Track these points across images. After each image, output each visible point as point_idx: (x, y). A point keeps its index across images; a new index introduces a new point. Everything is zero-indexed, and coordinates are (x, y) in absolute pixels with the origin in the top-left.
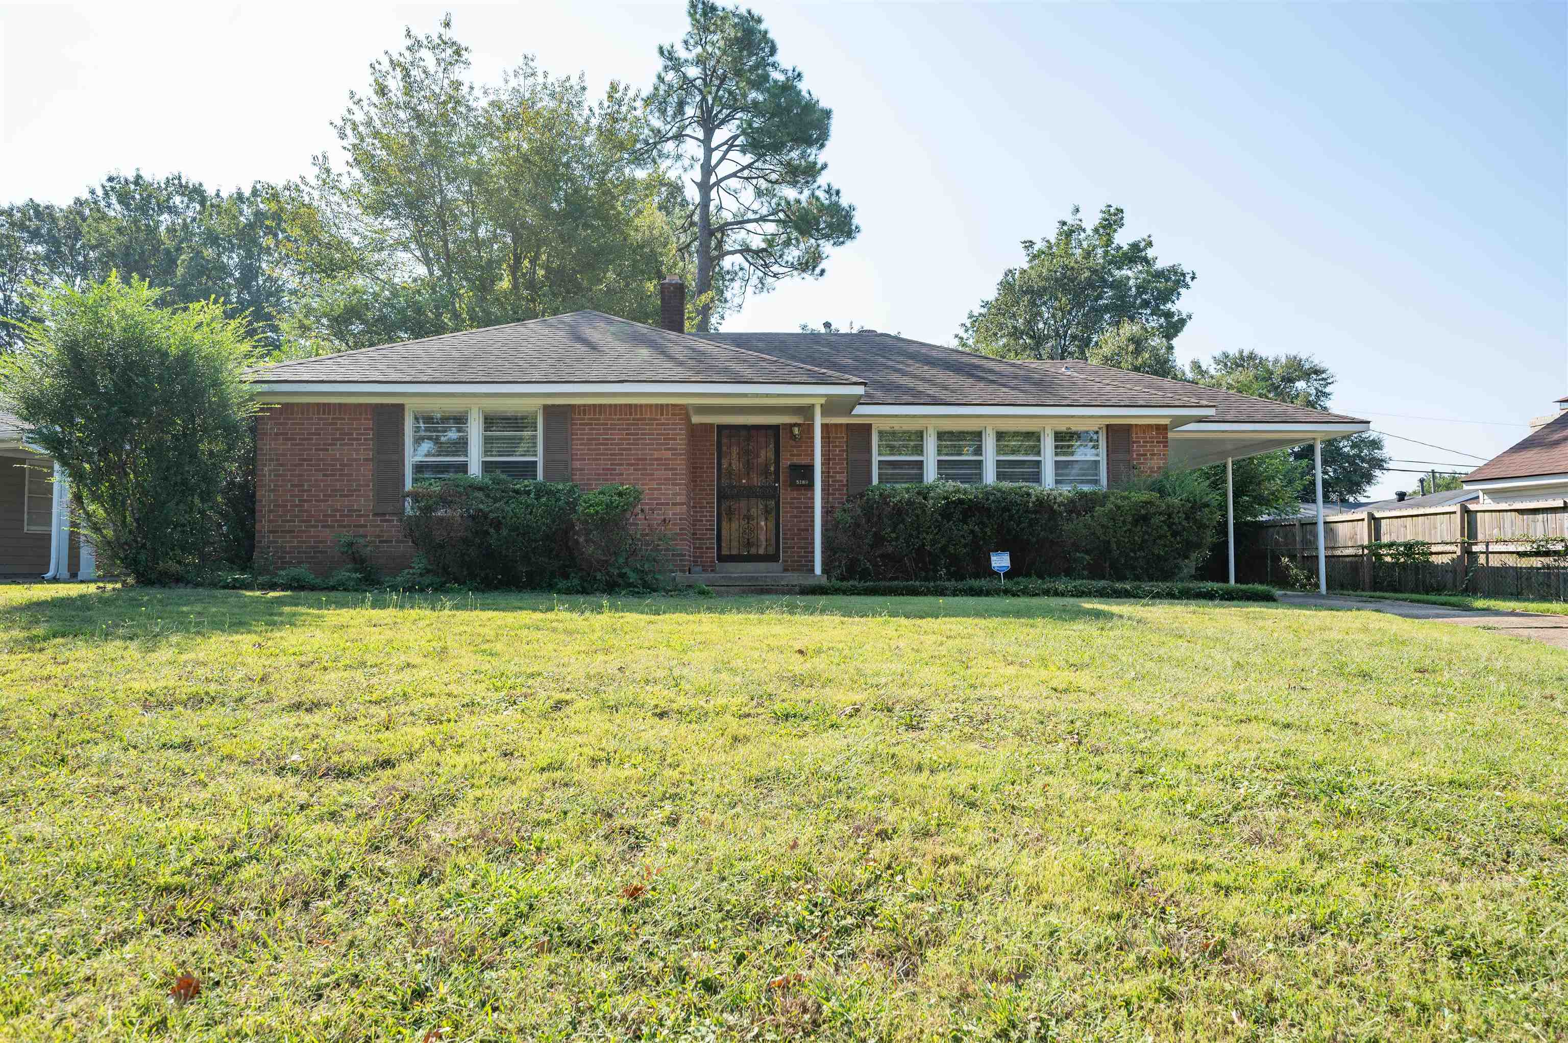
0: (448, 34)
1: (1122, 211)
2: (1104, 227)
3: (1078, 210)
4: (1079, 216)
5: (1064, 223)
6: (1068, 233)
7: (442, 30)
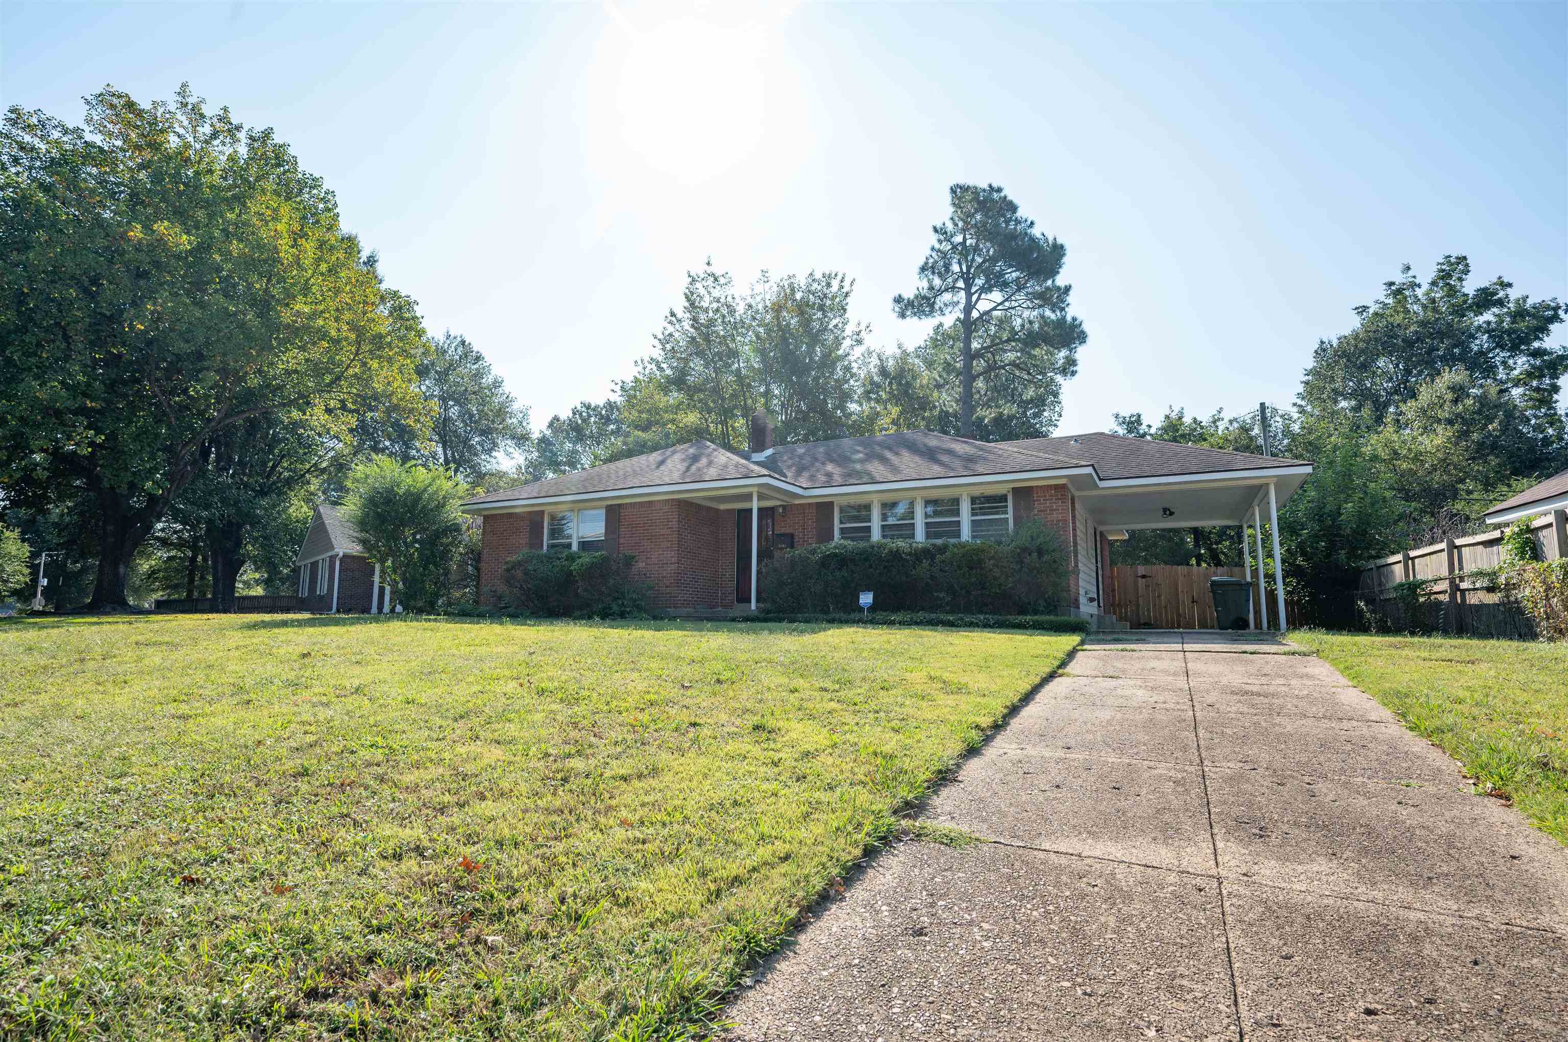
0: (710, 270)
1: (1465, 258)
2: (1442, 278)
3: (1408, 268)
4: (1411, 273)
5: (1392, 284)
6: (1398, 292)
7: (706, 267)
